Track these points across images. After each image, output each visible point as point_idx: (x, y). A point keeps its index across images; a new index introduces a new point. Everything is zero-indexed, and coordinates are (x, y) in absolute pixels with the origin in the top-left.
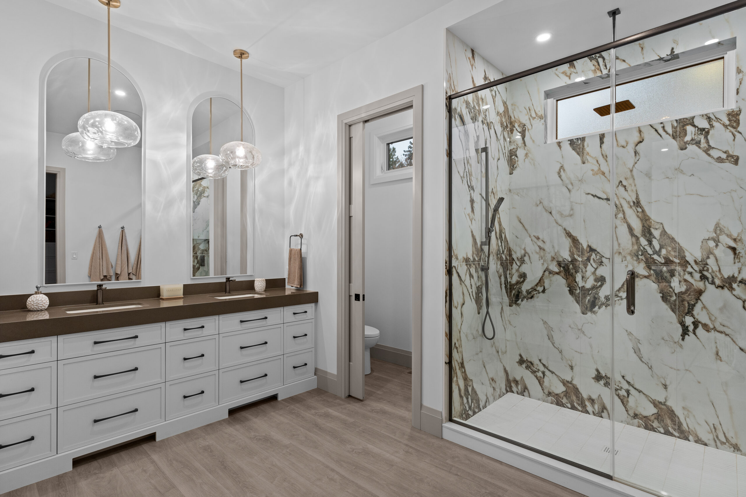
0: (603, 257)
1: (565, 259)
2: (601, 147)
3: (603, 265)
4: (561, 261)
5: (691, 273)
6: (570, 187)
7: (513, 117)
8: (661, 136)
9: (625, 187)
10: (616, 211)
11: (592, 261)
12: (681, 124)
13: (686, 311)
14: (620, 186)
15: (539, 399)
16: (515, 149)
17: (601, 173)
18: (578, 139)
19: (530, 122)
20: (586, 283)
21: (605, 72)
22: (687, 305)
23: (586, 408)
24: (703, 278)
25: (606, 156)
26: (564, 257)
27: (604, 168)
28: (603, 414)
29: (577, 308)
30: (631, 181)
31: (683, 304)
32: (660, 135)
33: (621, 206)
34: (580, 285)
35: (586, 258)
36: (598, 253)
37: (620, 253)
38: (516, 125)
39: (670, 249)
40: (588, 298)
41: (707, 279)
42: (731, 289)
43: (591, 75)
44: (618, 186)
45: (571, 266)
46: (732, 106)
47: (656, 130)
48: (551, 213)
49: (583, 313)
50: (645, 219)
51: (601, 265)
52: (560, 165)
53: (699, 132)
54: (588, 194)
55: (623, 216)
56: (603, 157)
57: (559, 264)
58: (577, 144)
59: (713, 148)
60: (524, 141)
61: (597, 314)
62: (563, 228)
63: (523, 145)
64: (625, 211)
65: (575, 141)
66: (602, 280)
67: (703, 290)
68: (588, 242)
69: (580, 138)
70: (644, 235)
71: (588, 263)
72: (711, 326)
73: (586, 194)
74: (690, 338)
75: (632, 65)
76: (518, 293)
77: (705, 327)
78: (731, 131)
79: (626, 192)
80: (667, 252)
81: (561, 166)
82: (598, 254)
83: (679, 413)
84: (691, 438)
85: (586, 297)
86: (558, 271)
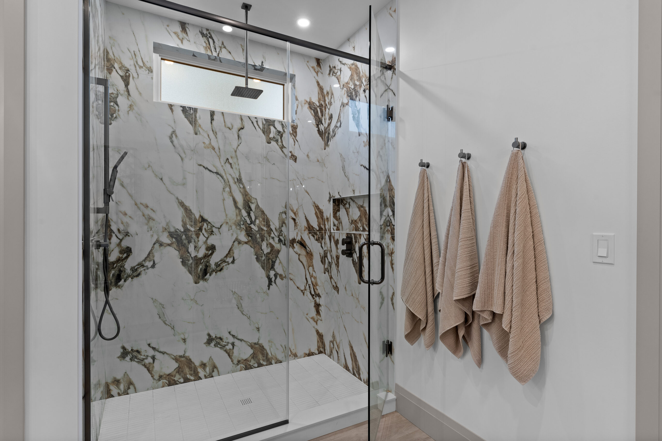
0: (214, 226)
1: (178, 229)
2: (211, 123)
3: (213, 235)
4: (173, 232)
5: (273, 238)
6: (183, 155)
7: (111, 53)
8: (255, 128)
9: (231, 164)
10: (224, 185)
11: (204, 231)
12: (268, 124)
13: (271, 267)
14: (227, 163)
15: (148, 389)
16: (115, 95)
17: (212, 147)
18: (190, 108)
19: (136, 70)
20: (198, 253)
21: (215, 54)
22: (271, 262)
23: (198, 375)
24: (280, 241)
25: (216, 133)
26: (177, 227)
27: (214, 143)
28: (214, 374)
30: (235, 160)
31: (269, 262)
32: (255, 127)
33: (228, 181)
34: (193, 256)
35: (198, 228)
36: (209, 223)
37: (227, 223)
38: (116, 65)
39: (261, 219)
40: (201, 267)
41: (282, 241)
42: (293, 247)
43: (203, 51)
44: (226, 163)
45: (184, 237)
46: (289, 119)
47: (252, 123)
48: (161, 179)
49: (196, 283)
50: (245, 194)
51: (212, 235)
52: (172, 130)
53: (278, 133)
54: (201, 165)
55: (229, 191)
56: (214, 133)
57: (171, 235)
58: (189, 113)
59: (285, 147)
60: (128, 89)
61: (209, 281)
62: (175, 197)
63: (126, 93)
64: (231, 185)
65: (187, 109)
66: (212, 248)
67: (280, 250)
68: (200, 213)
69: (193, 108)
70: (245, 208)
71: (200, 233)
72: (284, 276)
73: (198, 165)
74: (273, 287)
75: (236, 60)
76: (119, 272)
77: (281, 276)
78: (293, 139)
79: (232, 169)
80: (259, 222)
81: (173, 131)
82: (209, 224)
83: (266, 347)
84: (273, 362)
85: (199, 266)
86: (169, 242)
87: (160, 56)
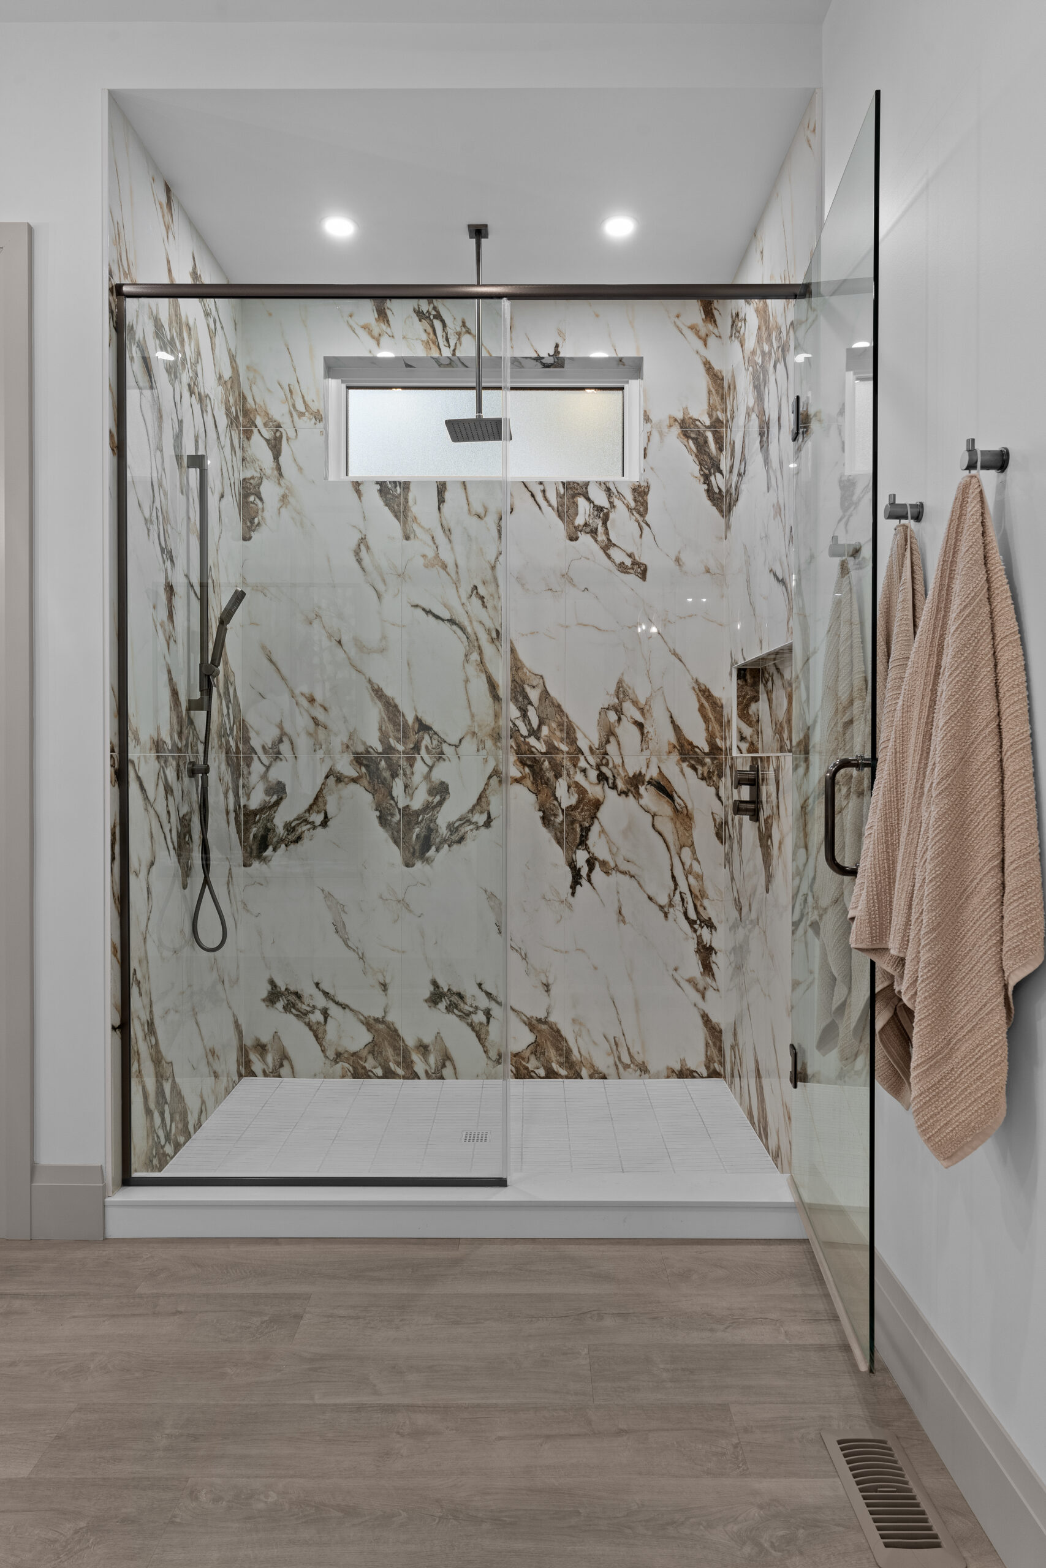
0: (445, 742)
1: (372, 748)
2: (439, 509)
3: (444, 760)
4: (362, 753)
5: (584, 771)
6: (381, 587)
7: (250, 400)
8: (540, 508)
9: (482, 598)
10: (467, 648)
11: (423, 752)
12: (570, 492)
13: (578, 841)
14: (473, 596)
15: (315, 1076)
16: (256, 479)
17: (440, 564)
18: (395, 482)
19: (293, 421)
20: (412, 799)
21: (447, 353)
22: (578, 830)
23: (412, 1068)
24: (602, 778)
25: (450, 530)
26: (369, 744)
27: (446, 555)
28: (445, 1072)
29: (395, 854)
30: (492, 588)
31: (573, 829)
32: (538, 505)
33: (475, 638)
34: (401, 805)
35: (412, 746)
36: (435, 733)
37: (474, 733)
38: (259, 421)
39: (554, 725)
40: (417, 830)
41: (607, 779)
42: (638, 796)
43: (420, 352)
44: (471, 596)
45: (383, 763)
46: (637, 476)
47: (533, 496)
48: (339, 642)
49: (407, 865)
50: (516, 666)
51: (441, 760)
52: (359, 536)
53: (596, 513)
54: (417, 606)
55: (479, 659)
56: (444, 532)
57: (359, 759)
58: (393, 495)
59: (614, 545)
60: (278, 464)
61: (434, 864)
62: (366, 678)
63: (276, 473)
64: (483, 648)
65: (390, 486)
66: (441, 790)
67: (601, 800)
68: (416, 711)
69: (400, 483)
70: (515, 699)
71: (417, 755)
72: (612, 865)
73: (412, 606)
74: (584, 889)
75: (494, 355)
76: (265, 832)
77: (604, 864)
78: (637, 521)
79: (484, 609)
80: (550, 731)
81: (362, 539)
82: (435, 737)
83: (567, 1032)
84: (584, 1072)
85: (413, 828)
86: (355, 774)
87: (342, 382)
